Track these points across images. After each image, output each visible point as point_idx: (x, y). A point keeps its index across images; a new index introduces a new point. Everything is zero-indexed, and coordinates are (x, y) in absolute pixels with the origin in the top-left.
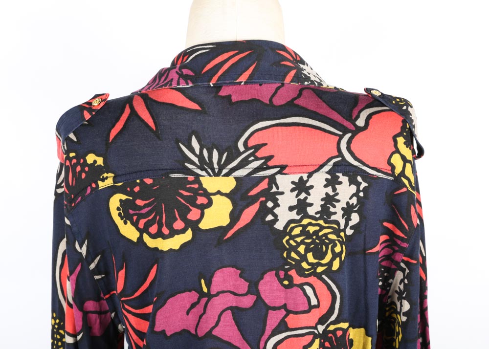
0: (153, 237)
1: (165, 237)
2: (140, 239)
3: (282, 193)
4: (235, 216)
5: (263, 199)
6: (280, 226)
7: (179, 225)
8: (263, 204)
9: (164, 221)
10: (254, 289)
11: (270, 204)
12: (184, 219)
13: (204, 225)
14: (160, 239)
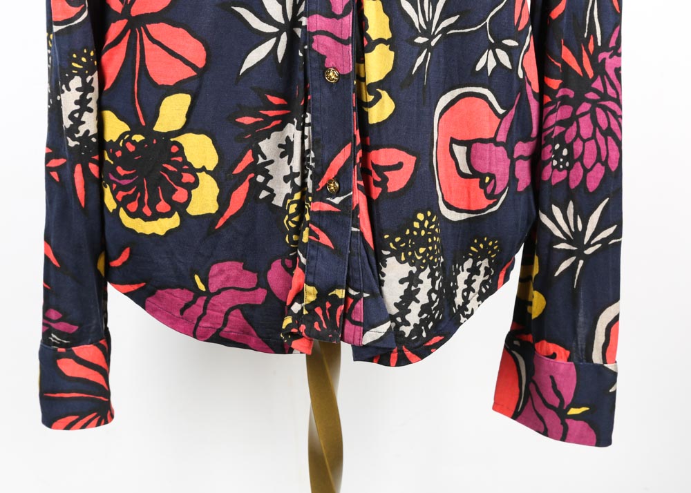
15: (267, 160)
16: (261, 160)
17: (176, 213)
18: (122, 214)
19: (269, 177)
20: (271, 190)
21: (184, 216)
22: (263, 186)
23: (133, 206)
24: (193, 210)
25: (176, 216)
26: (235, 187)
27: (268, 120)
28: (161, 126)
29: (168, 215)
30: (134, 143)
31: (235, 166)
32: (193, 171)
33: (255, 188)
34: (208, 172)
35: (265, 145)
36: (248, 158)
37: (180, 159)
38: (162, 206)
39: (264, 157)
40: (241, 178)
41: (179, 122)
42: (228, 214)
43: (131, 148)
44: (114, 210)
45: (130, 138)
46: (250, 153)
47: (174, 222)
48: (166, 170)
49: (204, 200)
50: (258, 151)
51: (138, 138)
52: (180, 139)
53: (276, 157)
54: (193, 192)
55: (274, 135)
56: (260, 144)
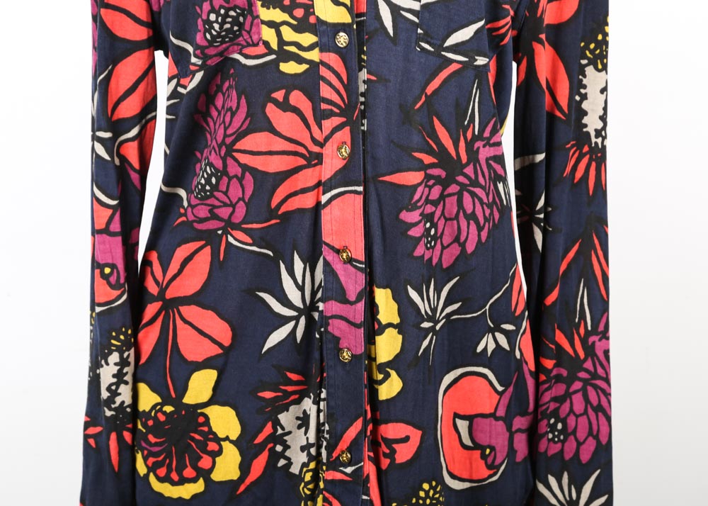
15: (286, 431)
16: (280, 431)
17: (201, 479)
18: (152, 478)
19: (287, 447)
20: (288, 459)
21: (208, 481)
22: (282, 455)
23: (162, 472)
24: (217, 476)
25: (201, 481)
26: (256, 456)
27: (287, 394)
28: (189, 399)
29: (194, 480)
30: (164, 413)
31: (256, 436)
32: (218, 440)
33: (274, 456)
34: (231, 442)
35: (283, 417)
36: (268, 429)
37: (206, 429)
38: (189, 472)
39: (283, 428)
40: (261, 447)
41: (206, 395)
42: (248, 481)
43: (162, 418)
44: (144, 475)
45: (161, 409)
46: (269, 425)
47: (199, 486)
48: (193, 439)
49: (227, 467)
50: (277, 423)
51: (169, 409)
52: (207, 411)
53: (294, 430)
54: (217, 459)
55: (292, 408)
56: (280, 416)
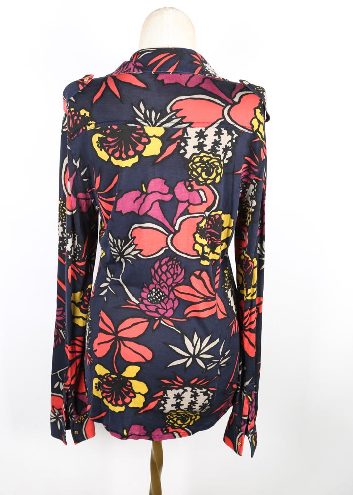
0: (117, 159)
1: (123, 159)
2: (109, 160)
3: (190, 138)
4: (163, 150)
5: (179, 141)
6: (188, 156)
7: (131, 153)
8: (179, 144)
9: (123, 150)
10: (171, 191)
11: (183, 144)
12: (134, 150)
13: (145, 154)
14: (120, 161)
